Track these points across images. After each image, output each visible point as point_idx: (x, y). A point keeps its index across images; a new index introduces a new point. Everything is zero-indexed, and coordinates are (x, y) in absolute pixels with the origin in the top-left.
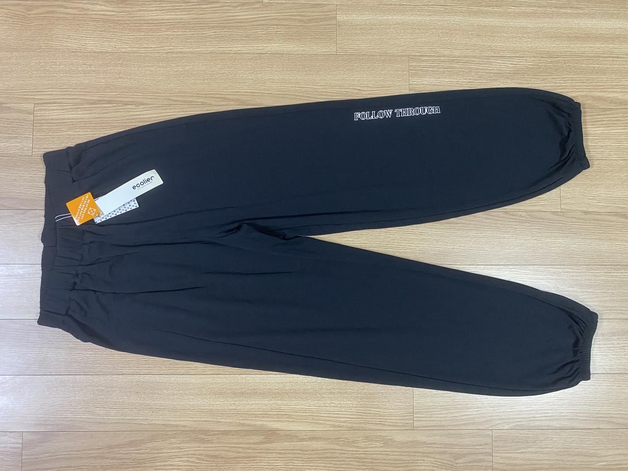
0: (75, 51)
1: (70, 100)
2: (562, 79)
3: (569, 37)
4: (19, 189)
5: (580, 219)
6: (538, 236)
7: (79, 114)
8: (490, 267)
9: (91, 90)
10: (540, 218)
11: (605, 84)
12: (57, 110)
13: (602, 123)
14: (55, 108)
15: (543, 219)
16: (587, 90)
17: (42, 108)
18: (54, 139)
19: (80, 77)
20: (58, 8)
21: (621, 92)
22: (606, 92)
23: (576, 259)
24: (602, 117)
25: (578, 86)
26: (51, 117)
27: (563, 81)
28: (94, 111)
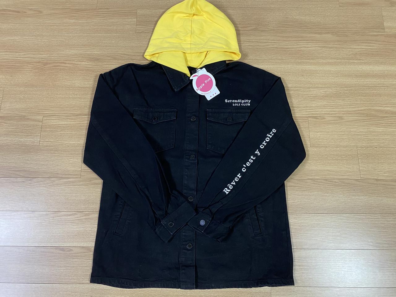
0: (69, 86)
1: (64, 114)
2: (355, 100)
3: (356, 76)
4: (30, 165)
5: (373, 184)
6: (347, 195)
7: (68, 122)
8: (318, 214)
9: (76, 108)
10: (347, 184)
11: (381, 102)
12: (56, 119)
13: (381, 125)
14: (55, 118)
15: (350, 184)
16: (371, 106)
17: (48, 118)
18: (53, 136)
19: (70, 101)
20: (61, 64)
21: (391, 107)
22: (382, 107)
23: (373, 210)
24: (381, 121)
25: (365, 103)
26: (52, 124)
27: (355, 101)
28: (77, 120)
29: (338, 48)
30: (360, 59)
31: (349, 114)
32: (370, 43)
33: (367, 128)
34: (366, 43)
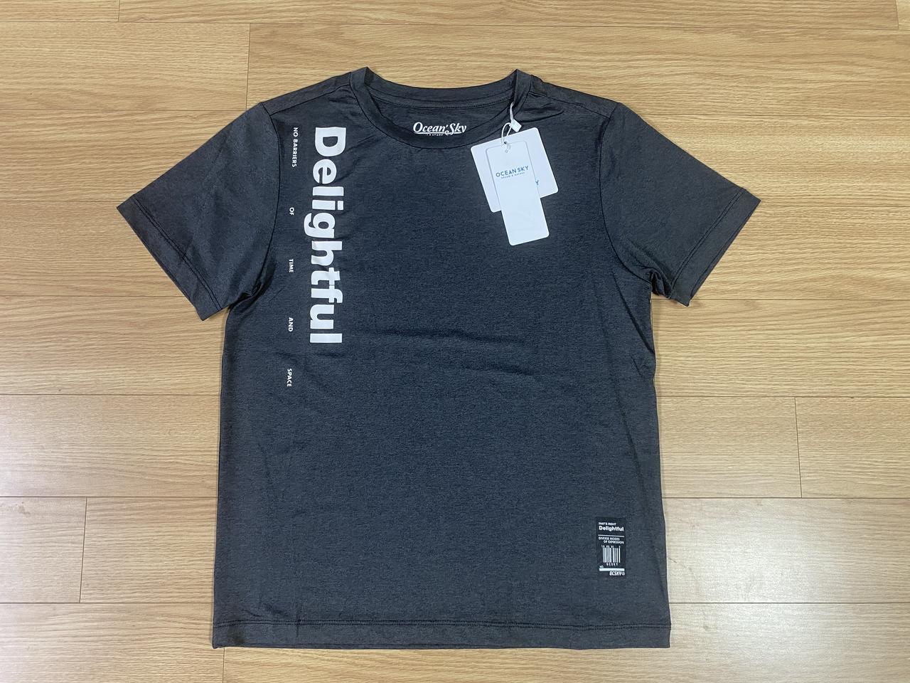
29: (753, 80)
30: (818, 117)
31: (776, 291)
32: (852, 63)
33: (829, 337)
34: (840, 63)
